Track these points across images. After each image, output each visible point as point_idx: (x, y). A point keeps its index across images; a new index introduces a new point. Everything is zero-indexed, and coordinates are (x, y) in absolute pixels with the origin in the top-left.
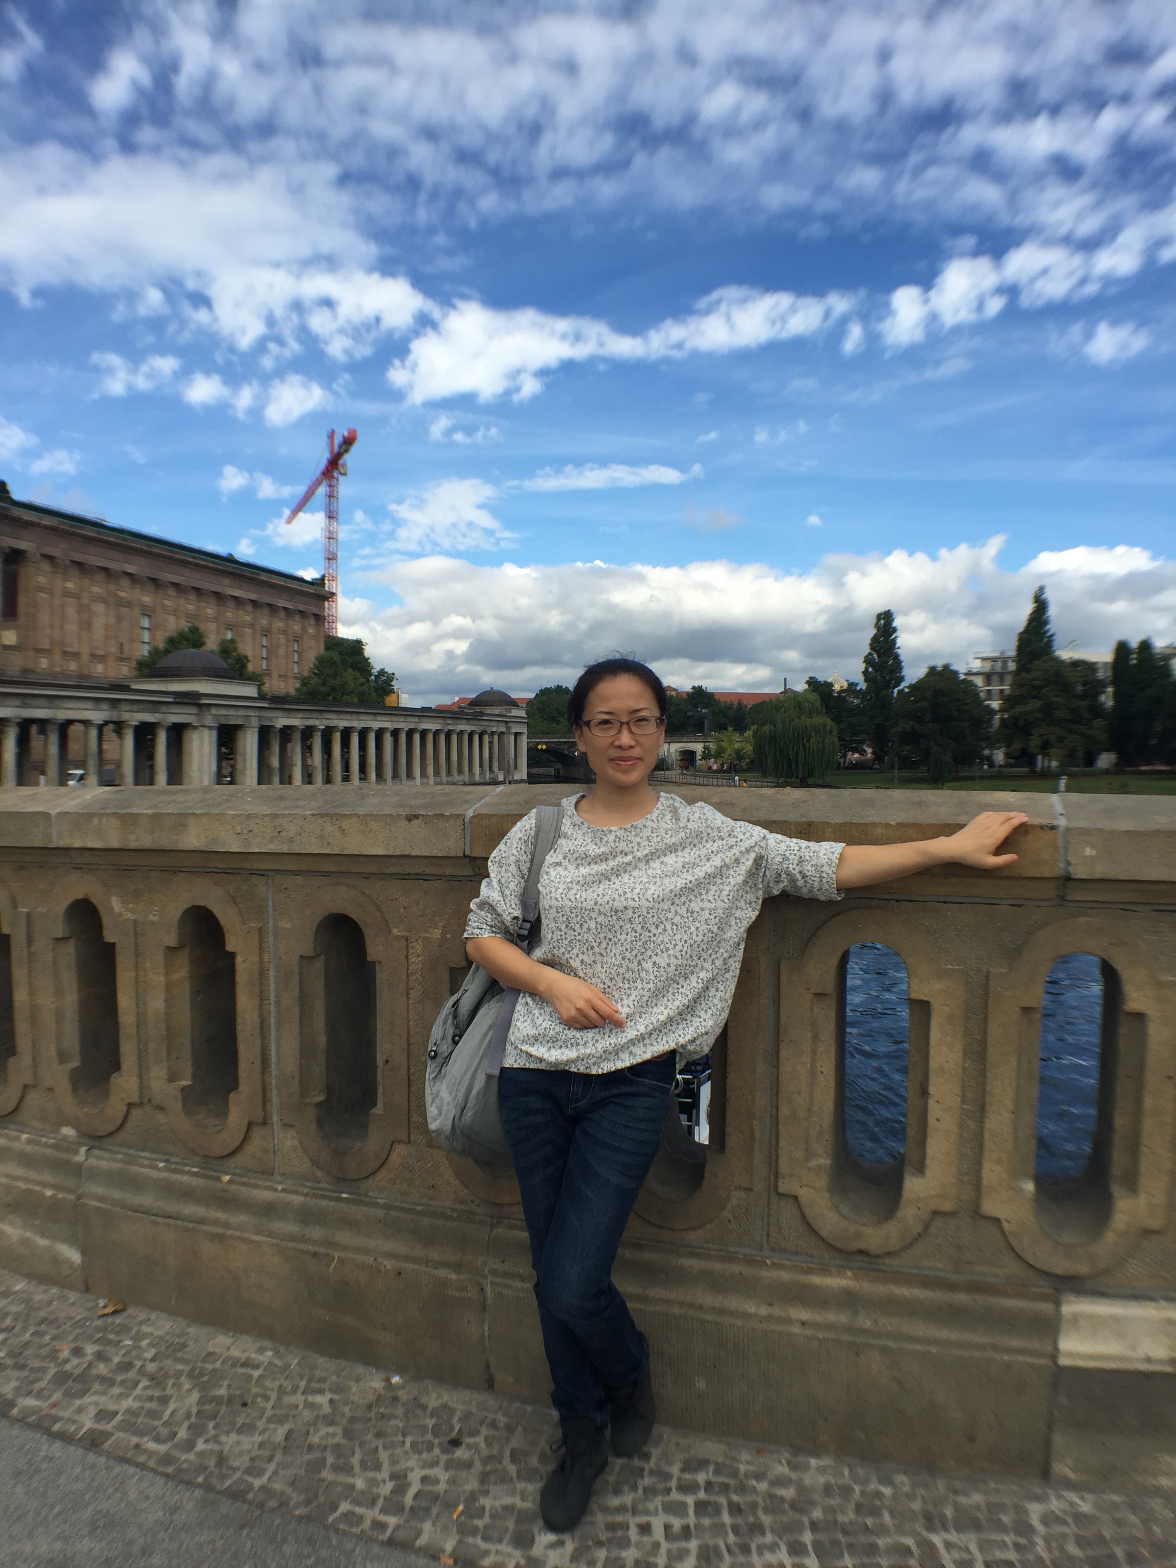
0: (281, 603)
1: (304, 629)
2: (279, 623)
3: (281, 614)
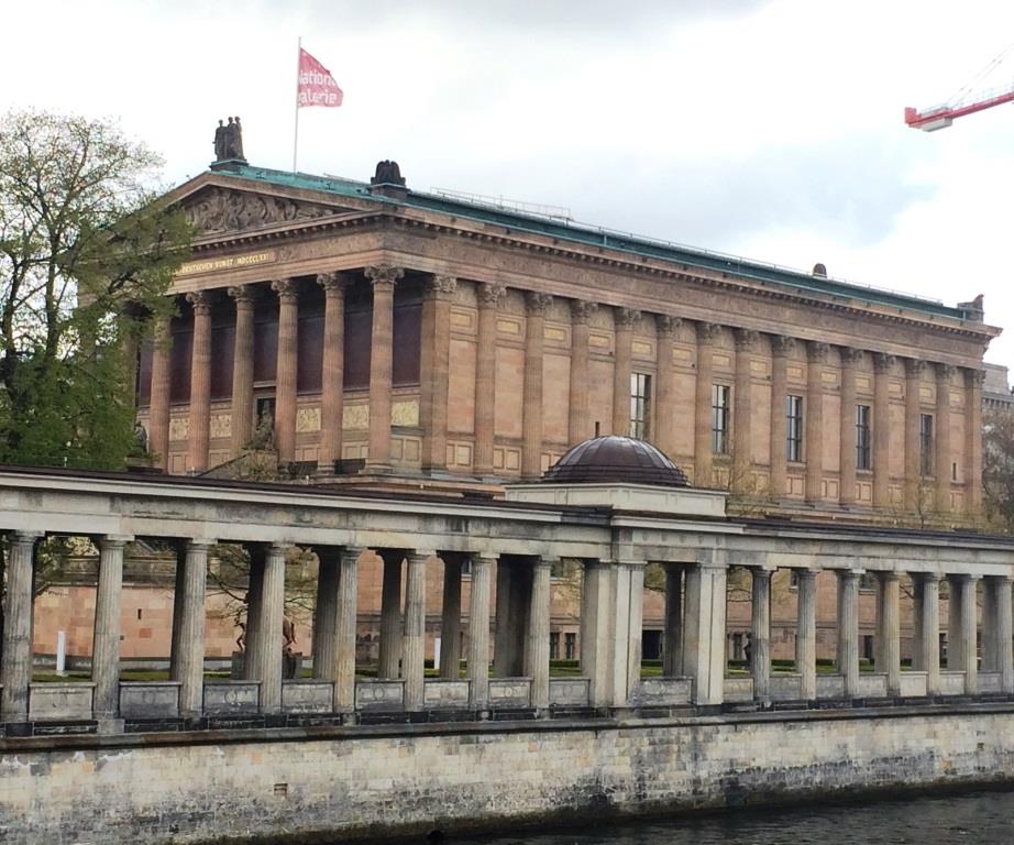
2: (893, 385)
3: (897, 370)
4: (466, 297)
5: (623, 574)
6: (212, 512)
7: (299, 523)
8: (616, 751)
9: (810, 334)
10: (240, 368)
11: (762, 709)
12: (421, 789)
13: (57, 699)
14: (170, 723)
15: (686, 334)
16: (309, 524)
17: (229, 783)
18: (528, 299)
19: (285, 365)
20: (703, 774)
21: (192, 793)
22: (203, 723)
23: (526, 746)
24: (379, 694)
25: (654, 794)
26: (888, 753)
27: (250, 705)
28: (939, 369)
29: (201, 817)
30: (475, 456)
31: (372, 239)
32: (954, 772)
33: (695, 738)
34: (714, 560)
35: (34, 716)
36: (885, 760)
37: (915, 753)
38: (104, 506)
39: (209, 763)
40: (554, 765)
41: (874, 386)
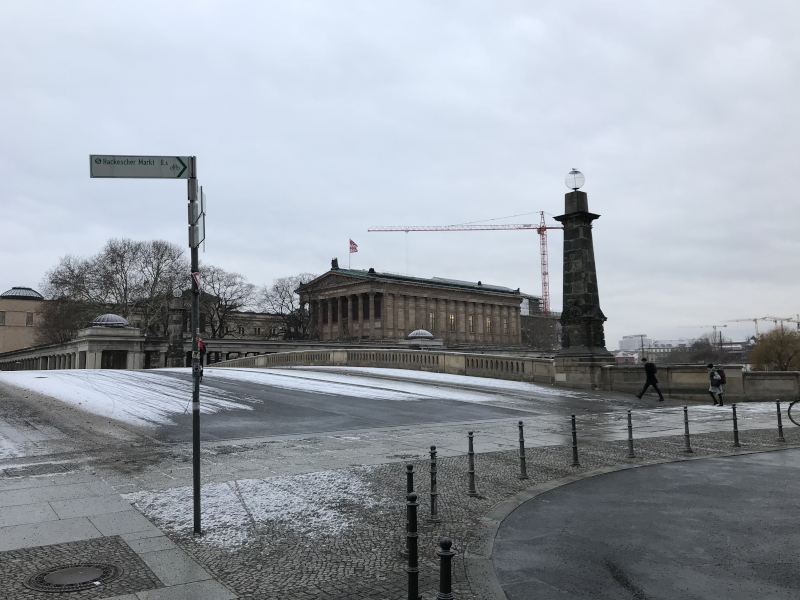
0: (496, 303)
1: (509, 314)
2: (496, 312)
3: (497, 308)
4: (390, 298)
9: (474, 301)
10: (339, 315)
15: (443, 303)
18: (405, 297)
19: (350, 314)
28: (509, 307)
30: (394, 334)
31: (369, 286)
41: (491, 312)
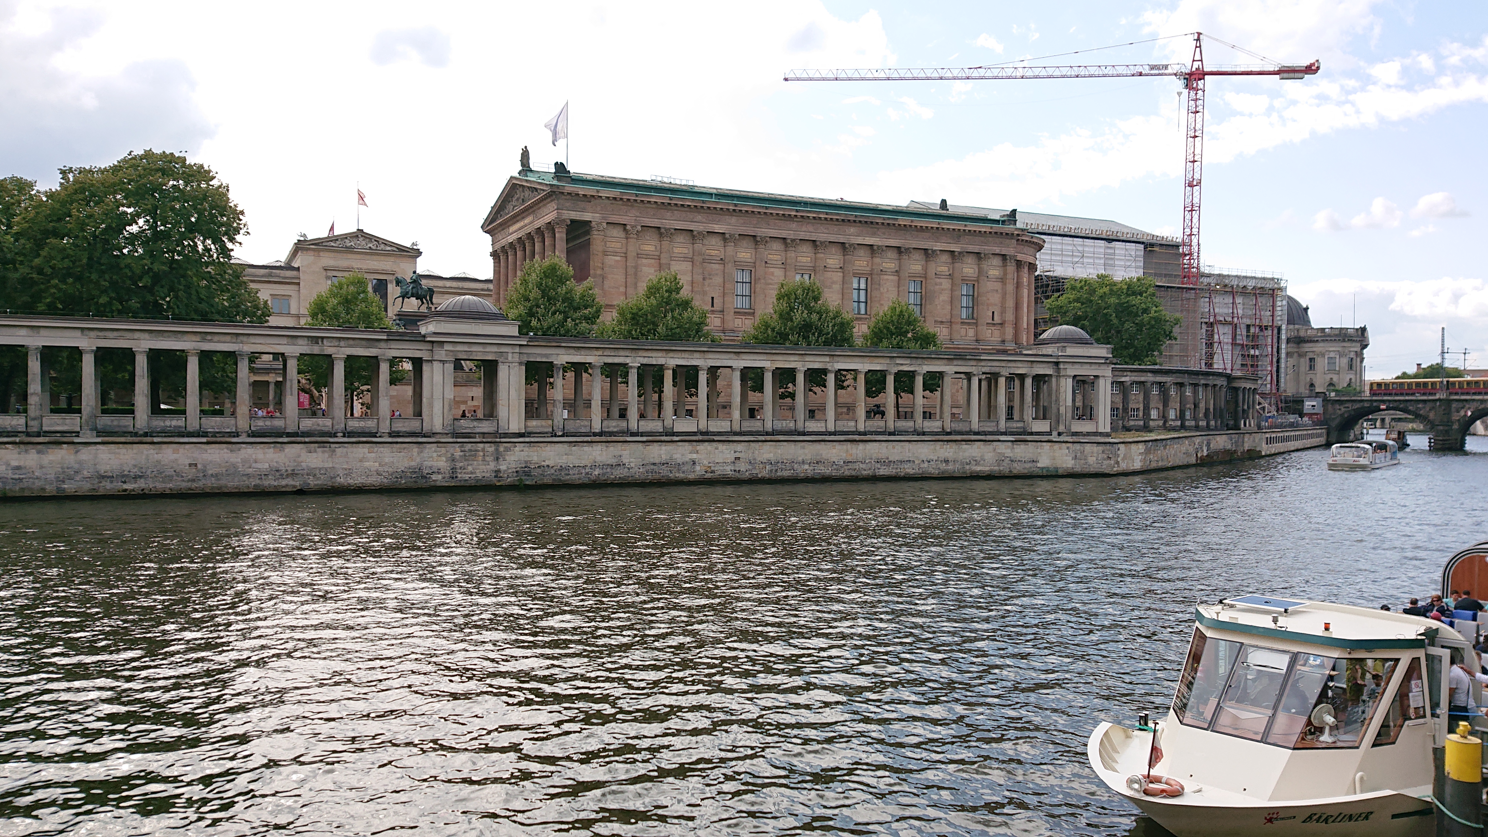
1: (981, 272)
2: (942, 266)
4: (617, 232)
5: (437, 366)
6: (146, 335)
7: (204, 340)
8: (435, 455)
9: (869, 240)
11: (556, 436)
12: (289, 469)
13: (60, 422)
14: (124, 434)
15: (775, 246)
16: (210, 341)
17: (159, 462)
18: (659, 232)
20: (503, 467)
21: (135, 466)
22: (146, 435)
23: (366, 450)
24: (268, 423)
25: (463, 476)
26: (657, 461)
27: (180, 427)
28: (978, 256)
29: (141, 477)
31: (553, 205)
32: (713, 472)
33: (497, 450)
34: (510, 358)
35: (45, 428)
36: (654, 464)
37: (679, 461)
38: (78, 333)
39: (145, 452)
40: (387, 460)
41: (925, 269)
